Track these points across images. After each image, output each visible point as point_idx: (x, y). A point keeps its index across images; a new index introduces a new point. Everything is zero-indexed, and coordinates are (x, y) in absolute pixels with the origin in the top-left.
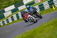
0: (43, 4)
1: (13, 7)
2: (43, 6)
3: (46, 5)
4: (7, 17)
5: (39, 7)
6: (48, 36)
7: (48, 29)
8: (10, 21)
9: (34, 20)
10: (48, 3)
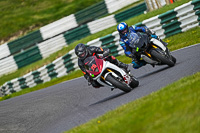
0: (176, 13)
1: (69, 22)
2: (177, 18)
3: (186, 15)
4: (51, 56)
5: (162, 23)
6: (193, 123)
7: (193, 99)
8: (61, 71)
9: (124, 79)
10: (195, 10)
